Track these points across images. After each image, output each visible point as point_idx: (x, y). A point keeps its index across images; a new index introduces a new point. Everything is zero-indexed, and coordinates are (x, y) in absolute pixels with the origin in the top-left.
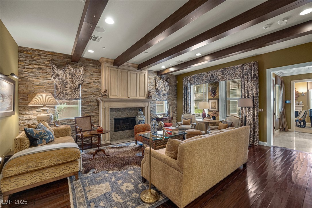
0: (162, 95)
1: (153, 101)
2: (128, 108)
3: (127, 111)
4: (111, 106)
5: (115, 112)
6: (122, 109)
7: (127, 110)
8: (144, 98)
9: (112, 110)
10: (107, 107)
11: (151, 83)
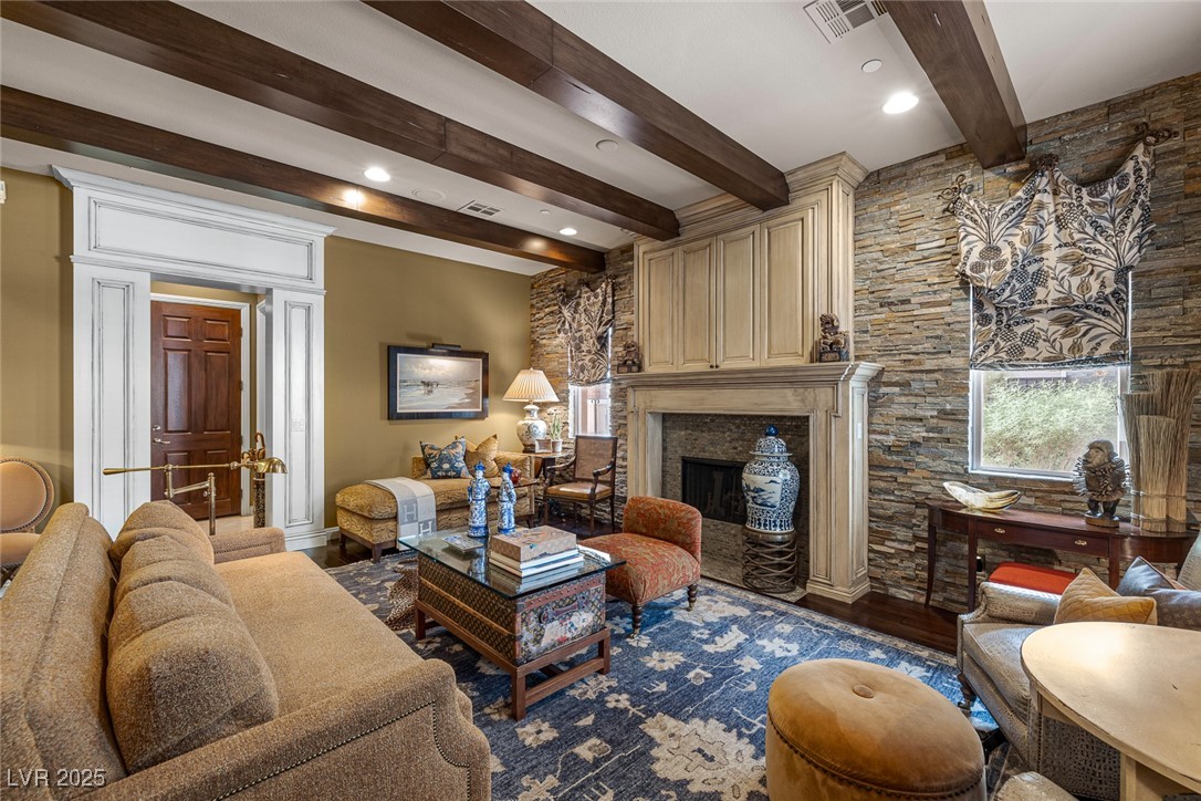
0: (1042, 322)
1: (937, 376)
2: (739, 416)
3: (730, 430)
4: (654, 404)
5: (686, 429)
6: (712, 421)
7: (733, 427)
8: (802, 362)
9: (669, 420)
10: (641, 408)
11: (912, 247)
